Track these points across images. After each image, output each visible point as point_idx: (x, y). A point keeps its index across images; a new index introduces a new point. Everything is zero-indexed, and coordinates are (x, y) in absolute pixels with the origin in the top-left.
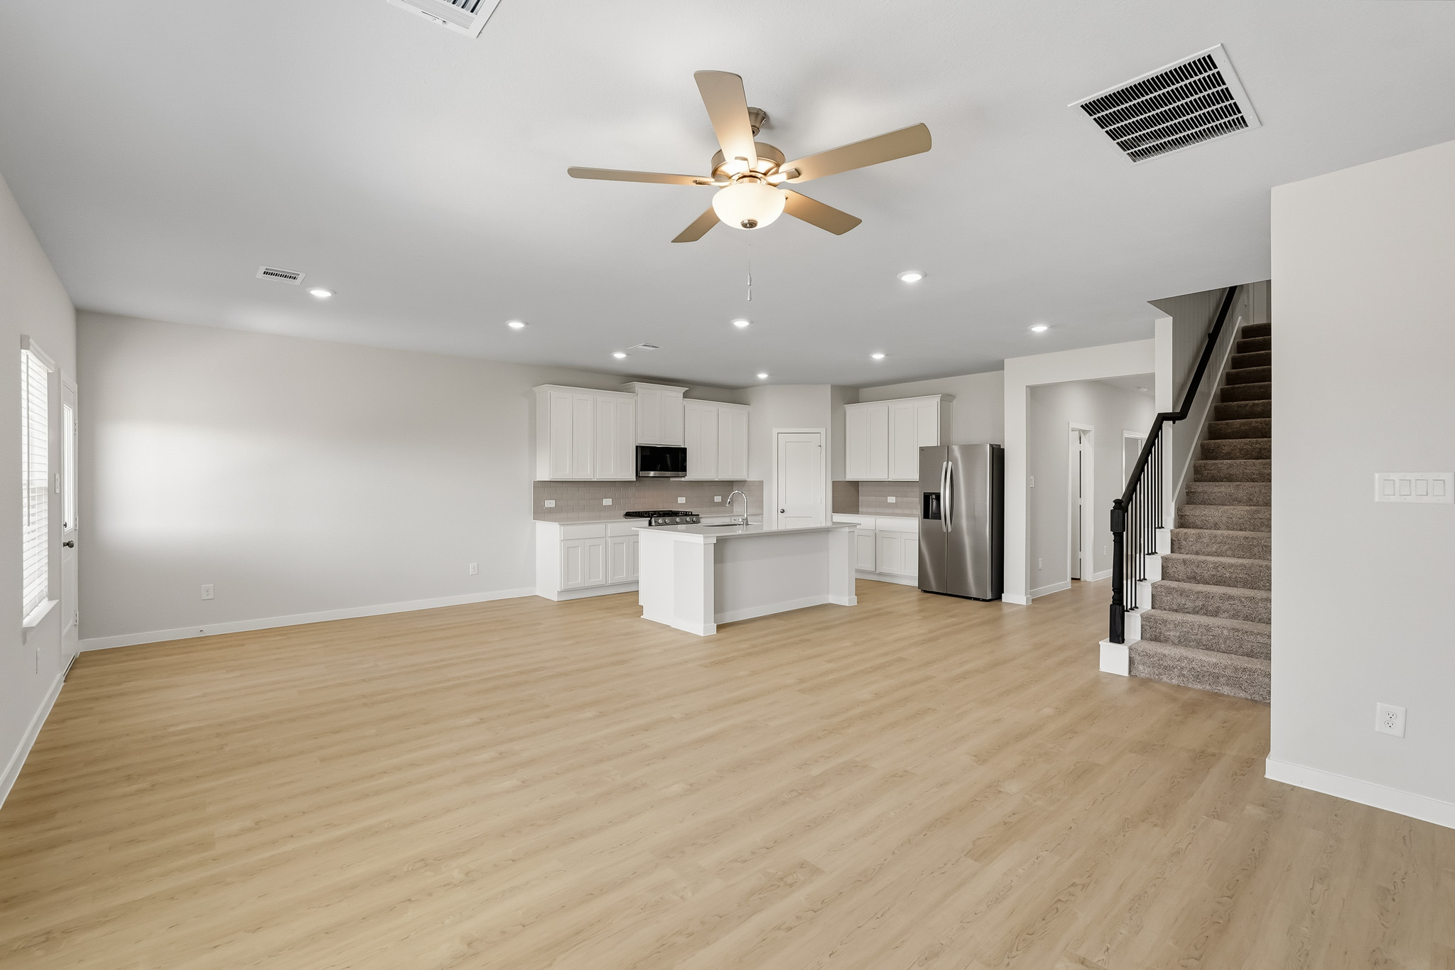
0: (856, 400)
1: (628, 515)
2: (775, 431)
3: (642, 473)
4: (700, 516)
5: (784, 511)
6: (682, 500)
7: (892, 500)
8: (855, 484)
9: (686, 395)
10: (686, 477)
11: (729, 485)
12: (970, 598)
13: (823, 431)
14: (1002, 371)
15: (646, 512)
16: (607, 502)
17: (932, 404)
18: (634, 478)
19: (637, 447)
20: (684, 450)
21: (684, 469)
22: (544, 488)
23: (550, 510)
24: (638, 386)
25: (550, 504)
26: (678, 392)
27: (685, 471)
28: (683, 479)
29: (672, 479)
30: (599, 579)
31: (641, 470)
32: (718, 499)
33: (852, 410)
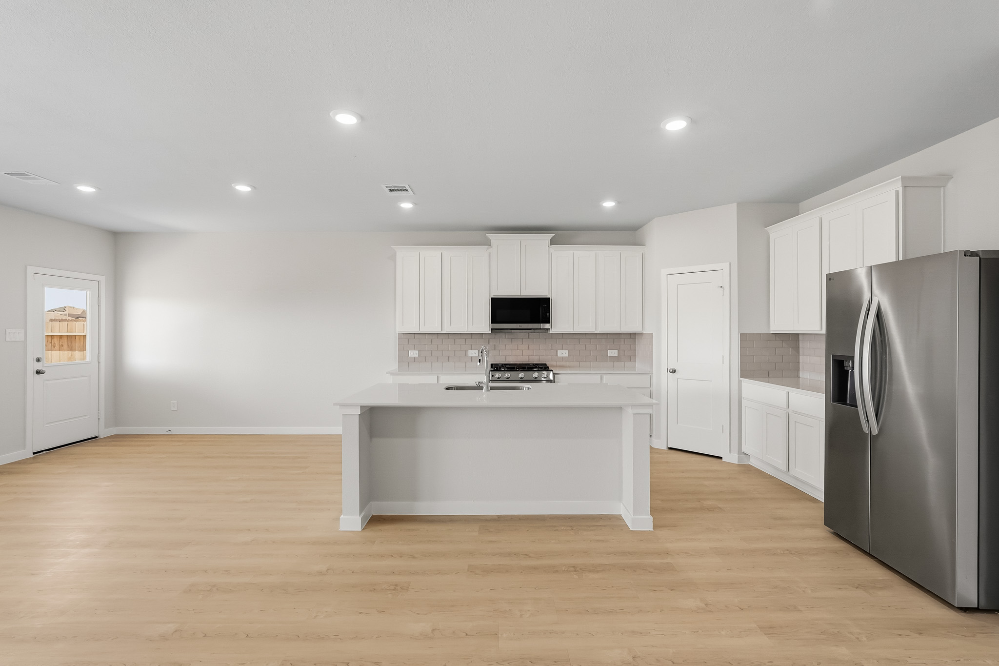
2: (664, 272)
3: (493, 326)
5: (675, 370)
9: (552, 242)
11: (632, 336)
13: (725, 266)
16: (473, 353)
17: (887, 199)
18: (487, 330)
19: (491, 299)
20: (548, 301)
21: (547, 320)
22: (409, 339)
24: (495, 238)
25: (413, 354)
26: (544, 239)
27: (551, 322)
31: (493, 323)
32: (613, 353)
33: (775, 233)
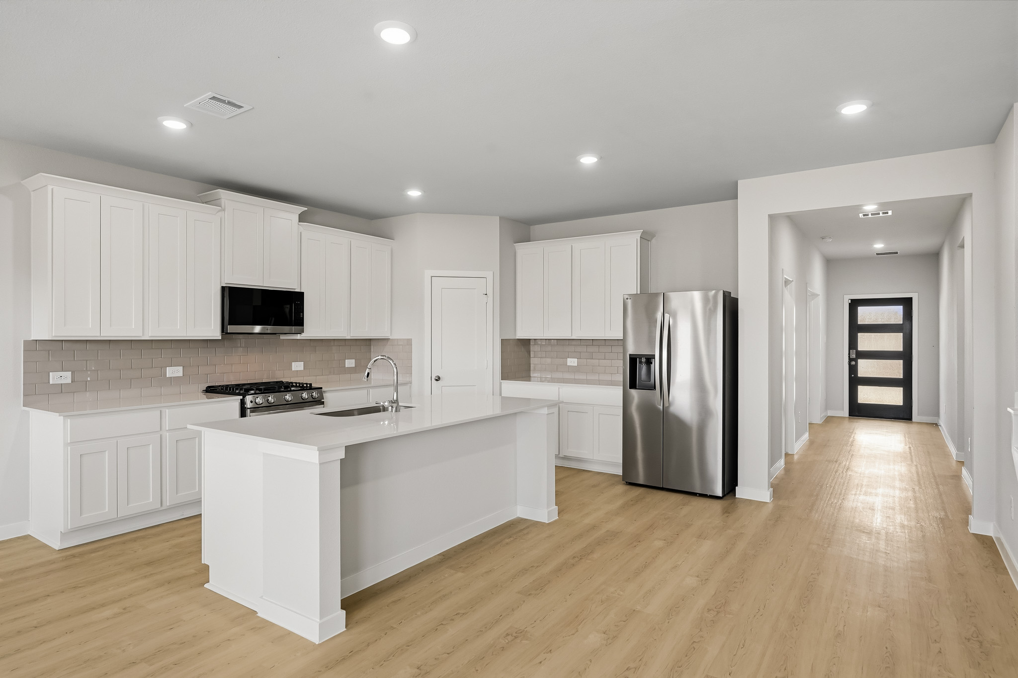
0: (527, 239)
1: (211, 390)
2: (428, 273)
3: (231, 329)
4: (323, 389)
5: (439, 378)
6: (298, 366)
7: (572, 362)
8: (526, 343)
9: (302, 218)
10: (303, 335)
11: (368, 343)
12: (694, 494)
13: (489, 275)
14: (735, 200)
15: (238, 386)
16: (174, 372)
17: (630, 242)
18: (217, 334)
19: (223, 288)
20: (301, 295)
21: (301, 323)
22: (44, 351)
23: (61, 389)
24: (225, 195)
25: (60, 378)
26: (292, 212)
27: (302, 325)
28: (299, 337)
29: (282, 337)
30: (150, 500)
31: (230, 324)
32: (350, 363)
33: (523, 250)
